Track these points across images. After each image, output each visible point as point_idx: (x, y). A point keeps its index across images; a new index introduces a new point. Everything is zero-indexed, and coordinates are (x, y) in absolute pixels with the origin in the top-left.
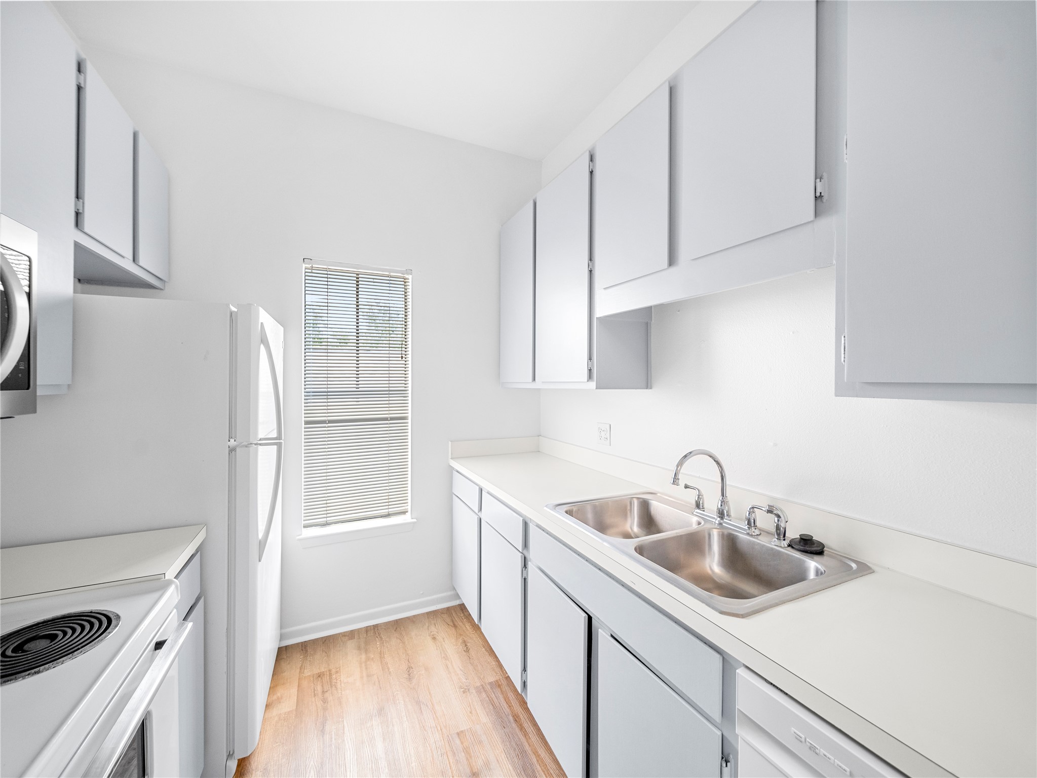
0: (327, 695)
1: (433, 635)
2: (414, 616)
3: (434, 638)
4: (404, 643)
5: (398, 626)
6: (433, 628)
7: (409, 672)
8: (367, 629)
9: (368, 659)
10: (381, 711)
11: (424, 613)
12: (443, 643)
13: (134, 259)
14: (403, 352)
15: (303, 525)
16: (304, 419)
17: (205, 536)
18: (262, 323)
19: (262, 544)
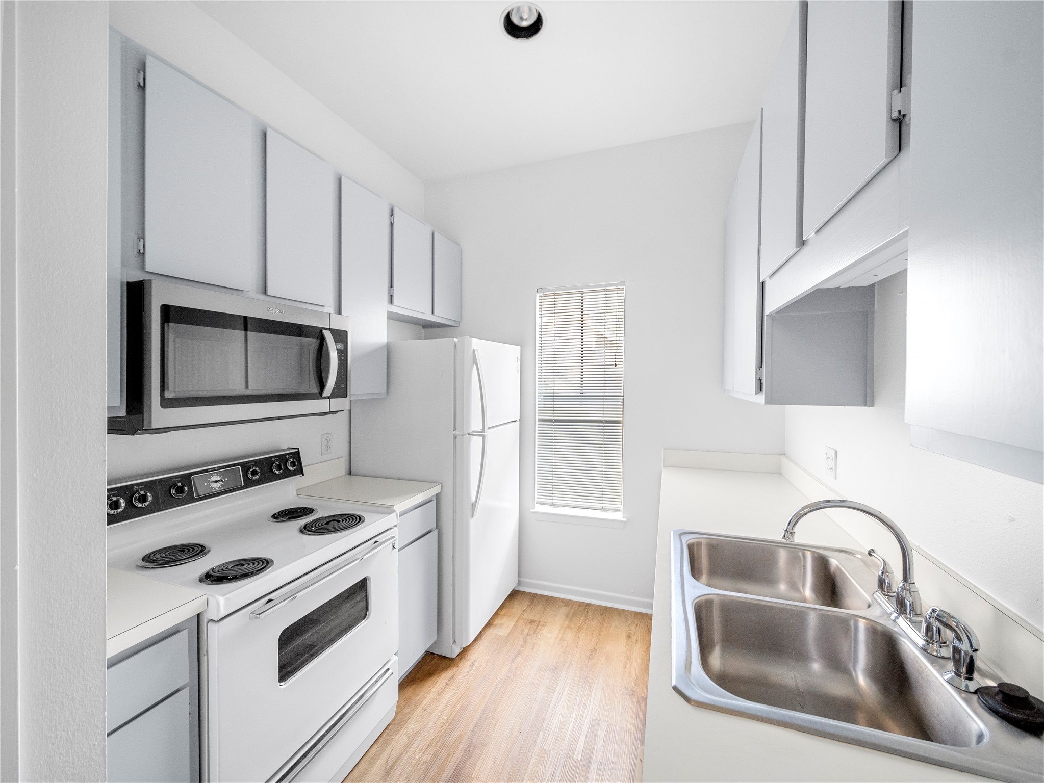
0: (529, 637)
1: (629, 633)
2: (623, 610)
3: (629, 637)
4: (601, 628)
5: (606, 612)
6: (633, 628)
7: (592, 652)
8: (581, 604)
9: (568, 627)
10: (556, 669)
11: (633, 612)
12: (635, 644)
13: (433, 313)
14: (617, 360)
15: (536, 501)
16: (537, 418)
17: (439, 491)
18: (474, 349)
19: (474, 506)
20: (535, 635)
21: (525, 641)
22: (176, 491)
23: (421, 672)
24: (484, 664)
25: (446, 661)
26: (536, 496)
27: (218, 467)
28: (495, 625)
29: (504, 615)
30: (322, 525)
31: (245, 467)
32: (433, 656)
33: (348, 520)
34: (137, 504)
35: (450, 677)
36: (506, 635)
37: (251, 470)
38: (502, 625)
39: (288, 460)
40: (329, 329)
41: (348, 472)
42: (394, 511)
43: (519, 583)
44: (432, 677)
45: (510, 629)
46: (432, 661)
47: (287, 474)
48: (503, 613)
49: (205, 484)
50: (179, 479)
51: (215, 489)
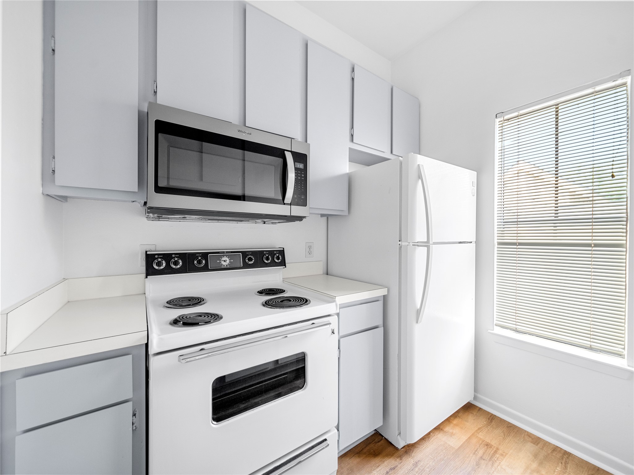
0: (482, 462)
13: (392, 152)
14: (614, 170)
15: (494, 324)
16: (496, 241)
17: (386, 293)
18: (419, 165)
19: (418, 312)
20: (491, 463)
21: (478, 464)
22: (197, 262)
23: (368, 448)
24: (428, 470)
25: (390, 449)
26: (495, 319)
27: (226, 252)
28: (446, 432)
29: (456, 425)
30: (278, 302)
31: (245, 254)
32: (380, 437)
33: (297, 301)
34: (172, 265)
35: (392, 467)
36: (457, 448)
37: (248, 257)
38: (452, 434)
39: (275, 254)
40: (291, 151)
41: (325, 272)
42: (334, 301)
43: (475, 398)
44: (376, 459)
45: (461, 443)
46: (379, 442)
47: (273, 264)
48: (455, 422)
49: (218, 261)
50: (200, 255)
51: (224, 266)
